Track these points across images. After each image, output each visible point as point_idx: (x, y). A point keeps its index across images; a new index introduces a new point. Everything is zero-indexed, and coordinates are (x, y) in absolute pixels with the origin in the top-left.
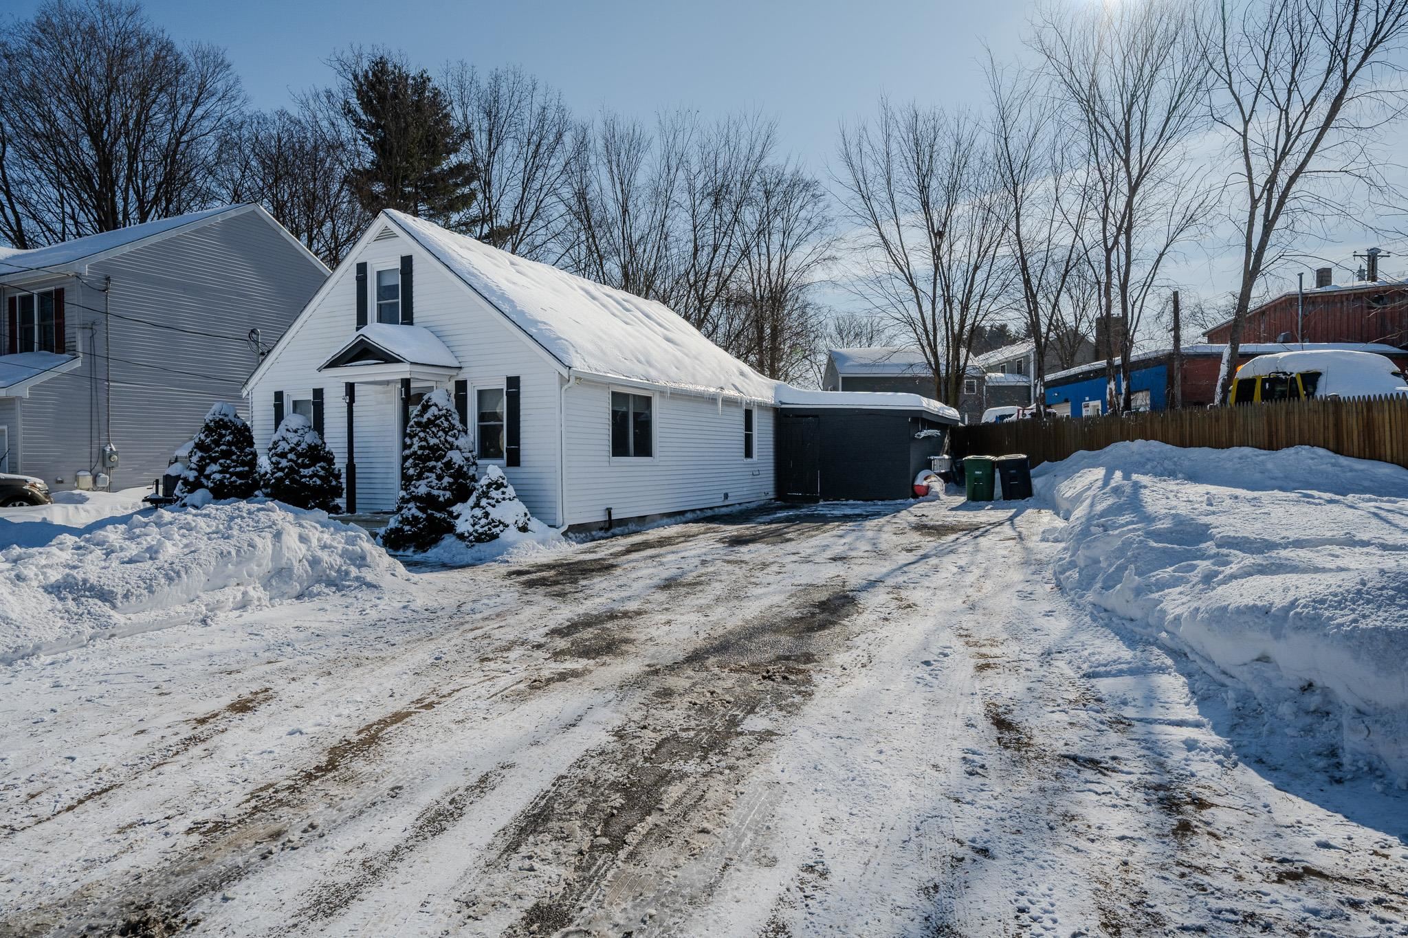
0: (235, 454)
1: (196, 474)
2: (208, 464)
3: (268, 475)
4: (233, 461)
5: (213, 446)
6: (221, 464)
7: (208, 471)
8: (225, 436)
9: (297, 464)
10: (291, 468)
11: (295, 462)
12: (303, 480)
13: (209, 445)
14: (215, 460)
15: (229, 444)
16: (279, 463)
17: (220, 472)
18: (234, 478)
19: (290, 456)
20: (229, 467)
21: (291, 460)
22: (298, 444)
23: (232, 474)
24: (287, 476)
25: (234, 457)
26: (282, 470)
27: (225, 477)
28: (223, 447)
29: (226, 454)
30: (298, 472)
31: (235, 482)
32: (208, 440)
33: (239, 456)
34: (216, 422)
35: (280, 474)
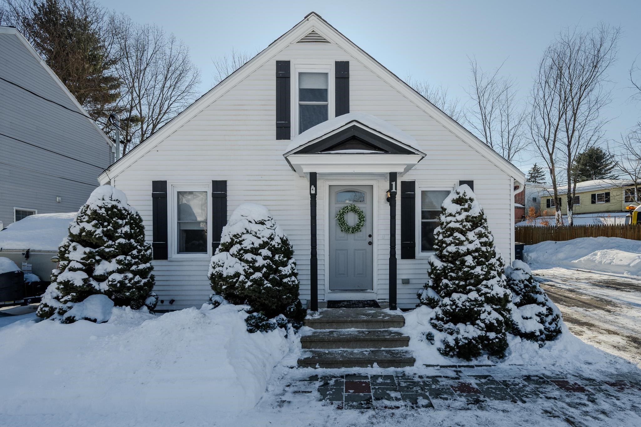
0: (135, 248)
1: (85, 276)
2: (98, 262)
3: (242, 278)
4: (134, 257)
5: (105, 239)
6: (119, 262)
7: (99, 270)
8: (120, 226)
9: (275, 262)
10: (268, 267)
11: (271, 259)
12: (285, 280)
13: (100, 238)
14: (108, 257)
15: (127, 236)
16: (255, 261)
17: (119, 271)
18: (137, 278)
19: (265, 252)
20: (130, 265)
21: (265, 258)
22: (271, 238)
23: (135, 273)
24: (266, 276)
25: (135, 252)
26: (258, 269)
27: (126, 277)
28: (122, 241)
29: (125, 250)
30: (276, 271)
31: (139, 282)
32: (99, 231)
33: (140, 251)
34: (107, 210)
35: (258, 275)
